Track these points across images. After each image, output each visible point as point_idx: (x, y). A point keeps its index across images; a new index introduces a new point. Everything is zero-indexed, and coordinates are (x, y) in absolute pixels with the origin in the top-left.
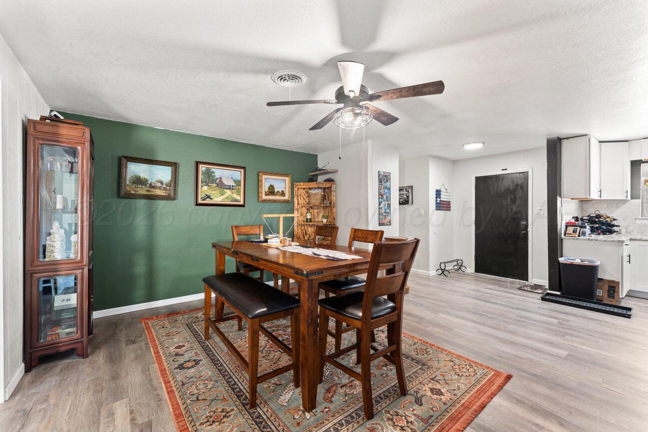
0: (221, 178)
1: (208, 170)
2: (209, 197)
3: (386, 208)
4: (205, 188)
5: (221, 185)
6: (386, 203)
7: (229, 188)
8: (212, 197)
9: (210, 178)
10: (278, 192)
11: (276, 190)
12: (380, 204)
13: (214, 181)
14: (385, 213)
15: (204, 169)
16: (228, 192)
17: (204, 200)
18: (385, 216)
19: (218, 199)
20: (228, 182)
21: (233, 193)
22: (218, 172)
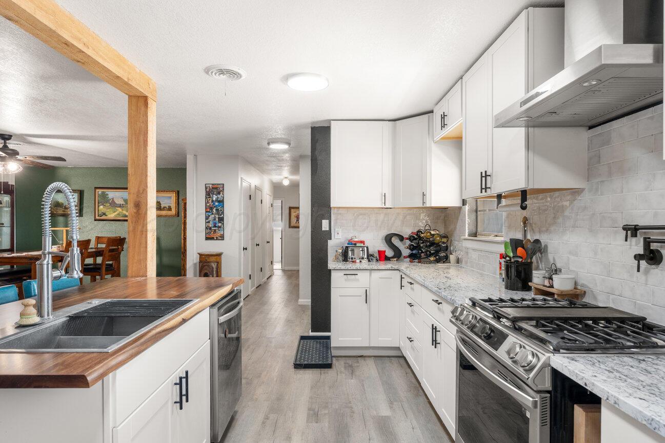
0: (113, 199)
1: (103, 193)
2: (104, 214)
3: (217, 222)
4: (101, 207)
5: (113, 205)
6: (217, 216)
7: (120, 206)
8: (107, 214)
9: (104, 199)
10: (164, 207)
11: (162, 206)
12: (207, 218)
13: (107, 201)
14: (215, 226)
15: (100, 192)
16: (120, 210)
17: (101, 216)
18: (215, 230)
19: (112, 216)
20: (119, 201)
21: (123, 210)
22: (111, 194)
